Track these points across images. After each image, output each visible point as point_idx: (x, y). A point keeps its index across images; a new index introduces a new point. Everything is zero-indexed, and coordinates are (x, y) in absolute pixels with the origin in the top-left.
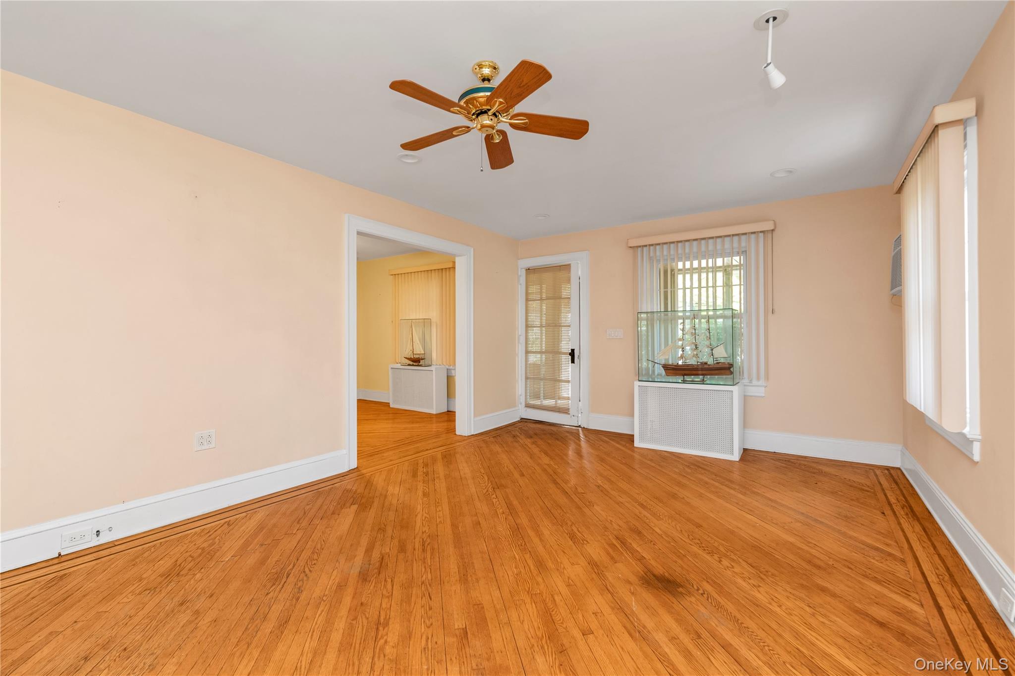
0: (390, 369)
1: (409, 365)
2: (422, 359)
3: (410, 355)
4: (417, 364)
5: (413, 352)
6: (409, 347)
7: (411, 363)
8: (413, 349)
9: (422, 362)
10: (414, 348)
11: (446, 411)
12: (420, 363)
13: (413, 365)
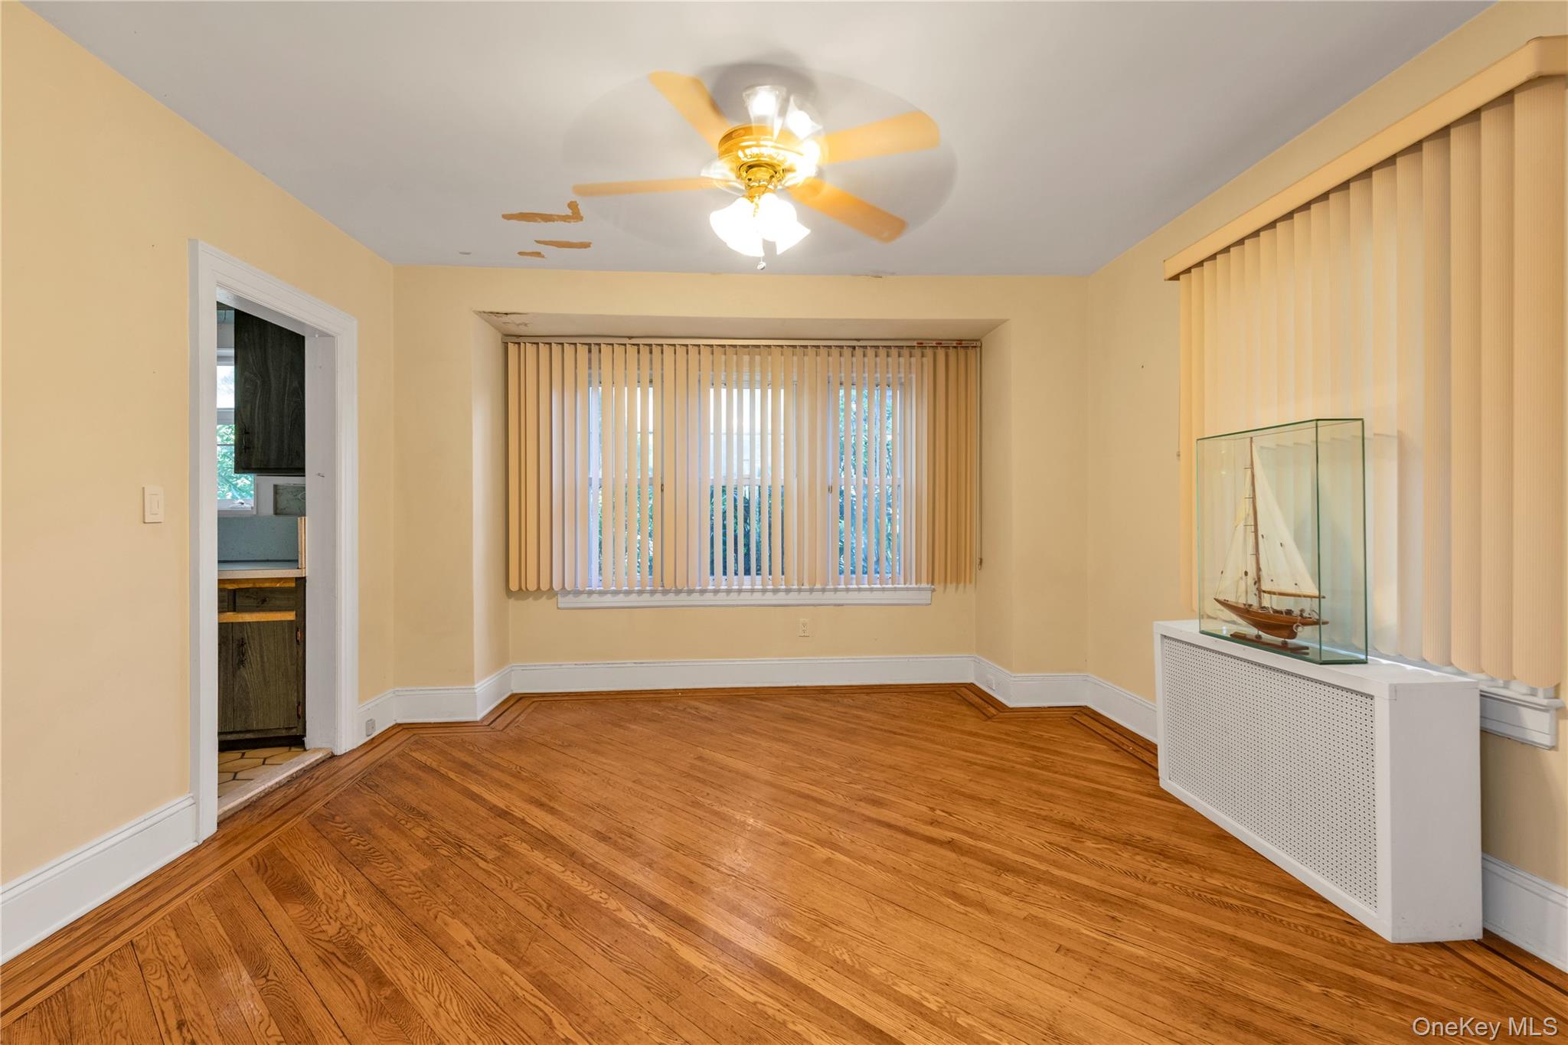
0: (1157, 639)
1: (1237, 638)
2: (1306, 622)
3: (1244, 596)
4: (1279, 640)
5: (1258, 581)
6: (1239, 560)
7: (1252, 631)
8: (1259, 569)
9: (1304, 636)
10: (1262, 566)
11: (1473, 931)
12: (1293, 635)
13: (1256, 642)
